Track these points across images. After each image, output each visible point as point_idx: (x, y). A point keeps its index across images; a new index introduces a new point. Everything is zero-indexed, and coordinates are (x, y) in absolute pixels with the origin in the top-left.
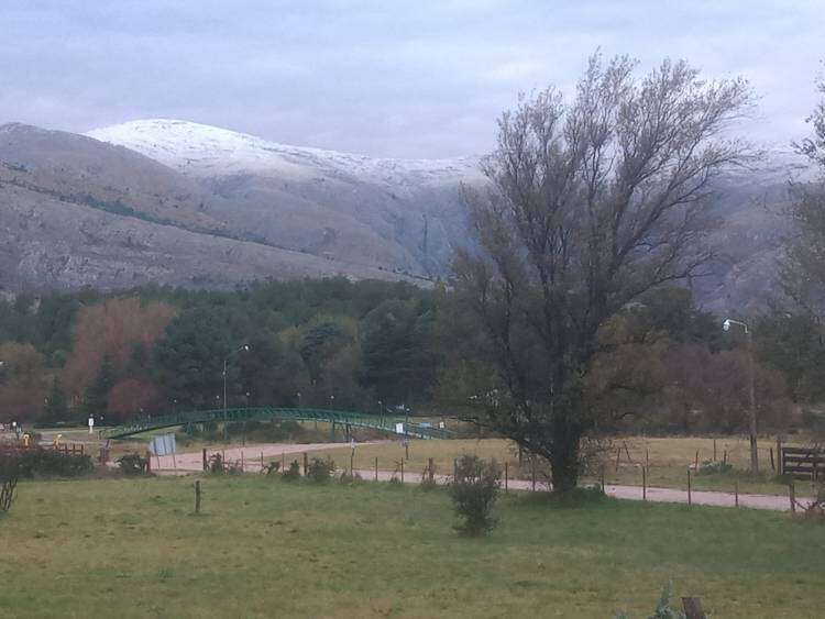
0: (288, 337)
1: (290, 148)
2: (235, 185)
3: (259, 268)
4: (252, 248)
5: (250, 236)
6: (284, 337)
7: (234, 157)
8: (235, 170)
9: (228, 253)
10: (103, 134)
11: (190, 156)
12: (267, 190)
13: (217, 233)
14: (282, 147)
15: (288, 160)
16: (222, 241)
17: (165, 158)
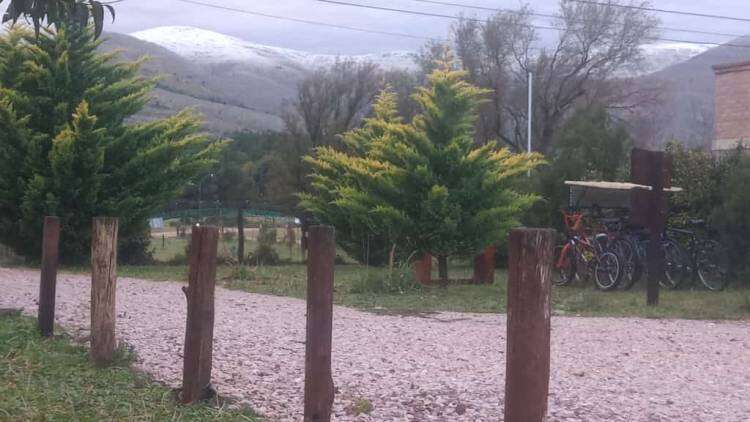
0: (247, 168)
1: (261, 46)
2: (225, 69)
3: (240, 123)
4: (236, 110)
5: (234, 103)
6: (245, 168)
7: (225, 52)
8: (225, 59)
9: (220, 113)
10: (140, 35)
11: (196, 50)
12: (243, 72)
13: (212, 100)
14: (256, 46)
15: (259, 54)
16: (216, 106)
17: (181, 51)
